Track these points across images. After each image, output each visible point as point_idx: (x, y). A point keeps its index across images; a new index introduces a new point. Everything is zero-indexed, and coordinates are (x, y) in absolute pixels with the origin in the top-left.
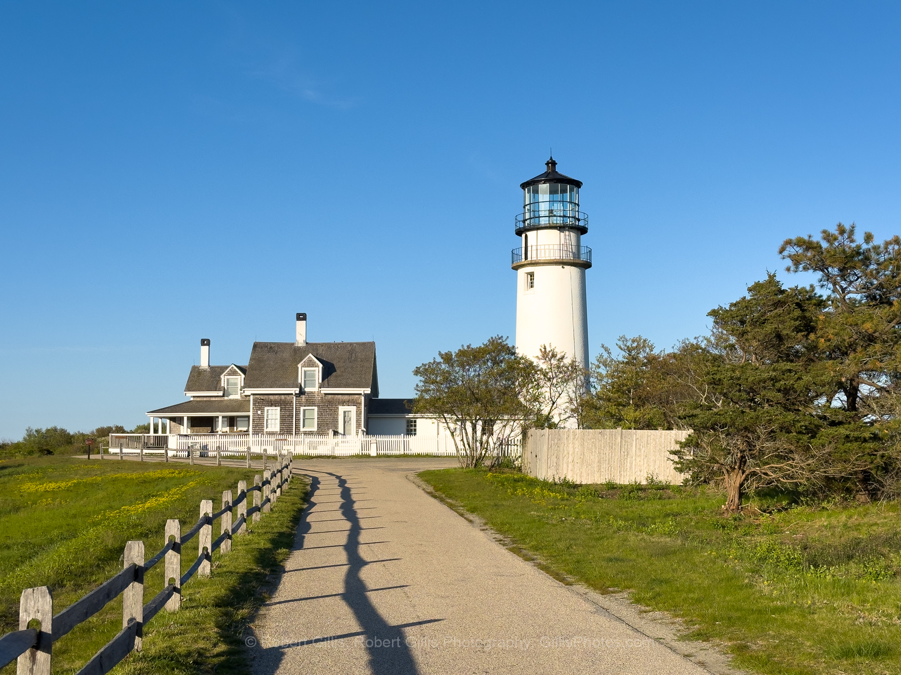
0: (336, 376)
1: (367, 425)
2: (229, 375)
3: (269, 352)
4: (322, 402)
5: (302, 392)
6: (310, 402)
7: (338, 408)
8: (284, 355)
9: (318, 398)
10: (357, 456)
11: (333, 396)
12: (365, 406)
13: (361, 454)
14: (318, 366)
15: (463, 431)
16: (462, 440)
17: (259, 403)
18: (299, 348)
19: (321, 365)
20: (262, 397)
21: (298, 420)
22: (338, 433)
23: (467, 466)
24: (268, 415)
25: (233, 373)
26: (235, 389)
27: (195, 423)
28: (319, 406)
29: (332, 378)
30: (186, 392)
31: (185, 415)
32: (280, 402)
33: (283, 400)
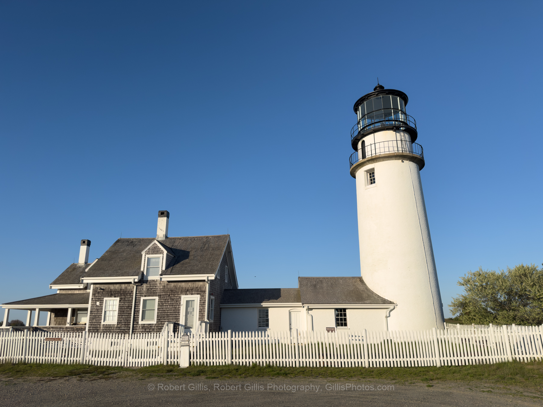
4: (164, 291)
5: (143, 281)
6: (151, 292)
7: (180, 298)
9: (159, 287)
11: (175, 284)
12: (209, 295)
14: (162, 253)
17: (98, 293)
19: (165, 252)
20: (102, 287)
21: (136, 312)
24: (106, 306)
28: (160, 295)
30: (51, 285)
32: (120, 292)
33: (123, 290)
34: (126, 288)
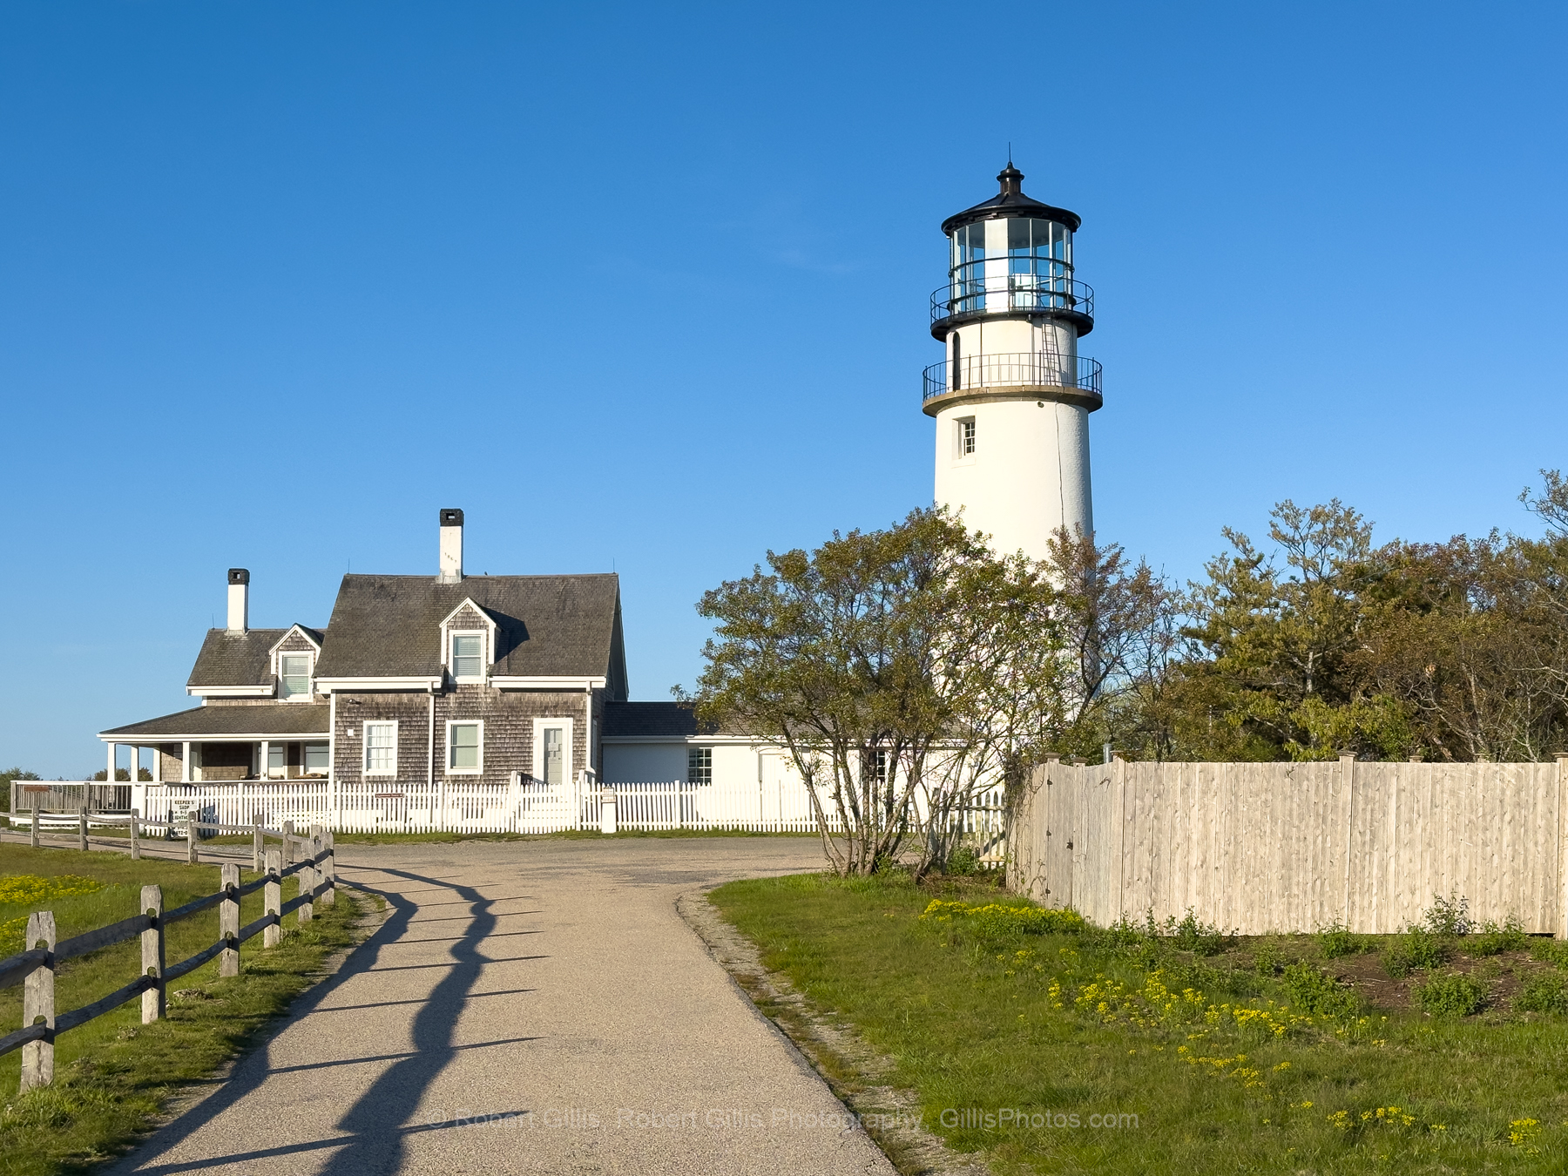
0: (528, 650)
1: (598, 761)
2: (288, 648)
3: (376, 596)
4: (495, 708)
5: (448, 687)
6: (468, 709)
7: (531, 723)
8: (410, 603)
9: (485, 700)
10: (571, 835)
11: (519, 694)
12: (593, 717)
13: (578, 829)
14: (486, 627)
15: (840, 770)
16: (837, 796)
17: (349, 710)
18: (446, 588)
19: (492, 625)
20: (357, 698)
21: (439, 751)
22: (531, 778)
23: (852, 868)
24: (370, 739)
25: (298, 644)
26: (301, 680)
27: (211, 756)
28: (488, 717)
29: (518, 653)
30: (190, 688)
31: (186, 740)
32: (399, 708)
33: (406, 704)
34: (411, 700)
